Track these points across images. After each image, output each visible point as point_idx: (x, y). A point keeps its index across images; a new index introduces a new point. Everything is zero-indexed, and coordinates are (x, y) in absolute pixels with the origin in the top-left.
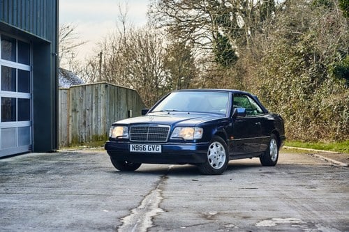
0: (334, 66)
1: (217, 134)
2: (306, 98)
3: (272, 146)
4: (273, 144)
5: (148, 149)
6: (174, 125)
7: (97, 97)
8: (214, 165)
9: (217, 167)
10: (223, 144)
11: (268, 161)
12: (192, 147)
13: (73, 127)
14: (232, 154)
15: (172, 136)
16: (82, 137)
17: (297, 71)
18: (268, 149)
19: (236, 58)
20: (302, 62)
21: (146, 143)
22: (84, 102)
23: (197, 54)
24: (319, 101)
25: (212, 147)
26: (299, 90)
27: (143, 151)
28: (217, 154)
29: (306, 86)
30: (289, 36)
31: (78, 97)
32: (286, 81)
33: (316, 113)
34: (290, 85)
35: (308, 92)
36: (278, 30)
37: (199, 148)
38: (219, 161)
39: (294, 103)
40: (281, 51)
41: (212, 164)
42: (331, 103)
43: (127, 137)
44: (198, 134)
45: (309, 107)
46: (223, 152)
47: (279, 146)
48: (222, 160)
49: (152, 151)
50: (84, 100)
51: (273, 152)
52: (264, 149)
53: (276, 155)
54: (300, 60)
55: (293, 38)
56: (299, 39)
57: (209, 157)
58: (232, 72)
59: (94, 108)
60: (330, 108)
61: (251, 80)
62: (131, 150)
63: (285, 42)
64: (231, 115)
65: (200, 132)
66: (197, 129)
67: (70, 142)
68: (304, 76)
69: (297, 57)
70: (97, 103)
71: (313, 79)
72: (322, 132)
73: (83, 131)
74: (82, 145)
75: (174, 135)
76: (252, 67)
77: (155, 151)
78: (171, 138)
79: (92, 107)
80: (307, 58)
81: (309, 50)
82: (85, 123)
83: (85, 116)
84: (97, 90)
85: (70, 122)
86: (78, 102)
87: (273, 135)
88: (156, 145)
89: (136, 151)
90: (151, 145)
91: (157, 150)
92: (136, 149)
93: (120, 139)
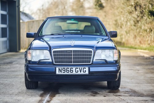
5: (75, 71)
27: (70, 73)
31: (30, 26)
49: (79, 73)
88: (83, 68)
89: (62, 73)
90: (79, 68)
91: (84, 72)
92: (62, 71)
93: (44, 62)
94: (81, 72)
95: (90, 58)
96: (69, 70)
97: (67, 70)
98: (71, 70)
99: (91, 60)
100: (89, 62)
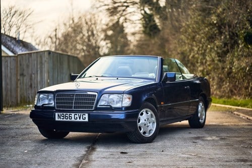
0: (245, 33)
1: (146, 100)
2: (220, 61)
3: (200, 108)
4: (201, 106)
5: (74, 117)
6: (101, 93)
7: (41, 63)
8: (144, 133)
9: (147, 135)
10: (153, 111)
11: (196, 123)
12: (121, 116)
13: (21, 89)
14: (162, 119)
15: (99, 104)
16: (29, 98)
17: (211, 39)
18: (197, 112)
19: (159, 30)
20: (216, 30)
21: (73, 112)
22: (30, 67)
23: (129, 29)
24: (232, 63)
25: (142, 114)
26: (213, 55)
27: (68, 120)
28: (147, 121)
29: (219, 51)
30: (204, 10)
31: (25, 63)
32: (202, 47)
33: (229, 73)
34: (205, 50)
35: (222, 55)
36: (194, 6)
37: (128, 116)
38: (149, 129)
39: (209, 65)
40: (197, 23)
41: (142, 131)
42: (244, 65)
43: (53, 105)
44: (127, 102)
45: (223, 68)
46: (154, 119)
47: (206, 107)
48: (153, 127)
49: (78, 120)
50: (30, 65)
51: (201, 115)
52: (193, 112)
53: (204, 117)
54: (214, 30)
55: (207, 12)
56: (212, 12)
57: (139, 124)
58: (156, 40)
59: (39, 72)
60: (242, 69)
61: (172, 47)
62: (57, 119)
63: (199, 15)
64: (160, 80)
65: (129, 99)
66: (125, 96)
67: (19, 102)
68: (217, 43)
69: (211, 27)
70: (41, 68)
71: (226, 44)
72: (235, 89)
73: (30, 92)
74: (29, 104)
75: (102, 103)
76: (173, 37)
77: (81, 120)
78: (98, 106)
79: (37, 71)
80: (219, 28)
81: (221, 20)
82: (31, 86)
83: (31, 79)
84: (41, 57)
85: (19, 85)
86: (25, 67)
87: (200, 98)
88: (82, 114)
89: (61, 120)
90: (77, 114)
91: (83, 119)
92: (61, 117)
93: (46, 107)
94: (80, 119)
95: (93, 103)
96: (68, 116)
97: (66, 117)
98: (69, 117)
99: (94, 106)
100: (92, 107)
